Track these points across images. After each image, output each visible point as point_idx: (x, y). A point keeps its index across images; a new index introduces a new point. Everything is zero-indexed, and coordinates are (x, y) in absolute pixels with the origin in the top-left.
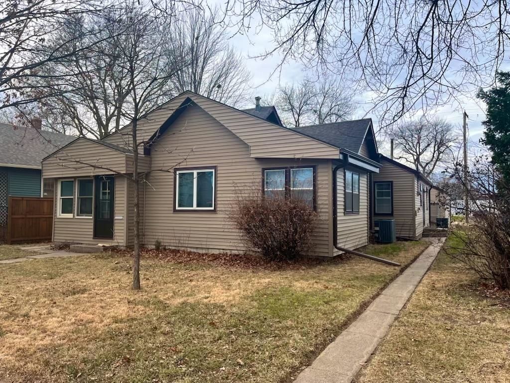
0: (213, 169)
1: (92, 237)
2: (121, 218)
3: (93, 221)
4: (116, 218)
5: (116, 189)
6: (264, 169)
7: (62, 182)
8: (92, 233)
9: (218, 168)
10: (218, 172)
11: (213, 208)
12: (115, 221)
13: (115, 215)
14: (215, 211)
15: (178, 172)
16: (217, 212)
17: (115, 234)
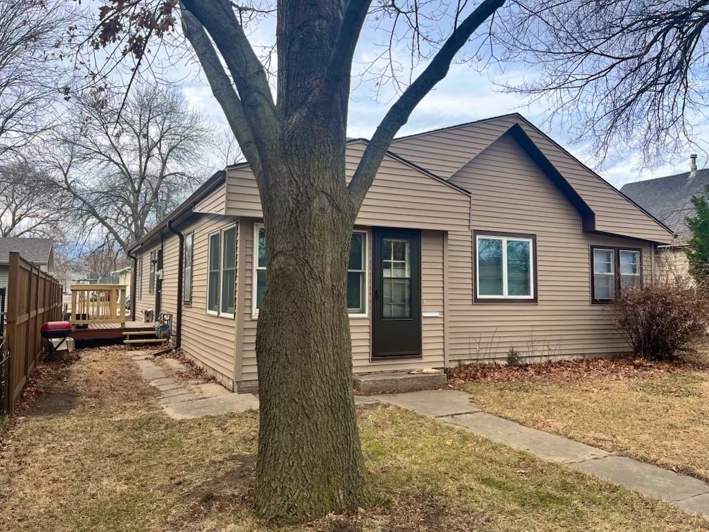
0: (531, 238)
1: (369, 356)
2: (438, 315)
3: (368, 323)
4: (425, 314)
5: (424, 260)
6: (592, 247)
9: (538, 238)
10: (538, 244)
11: (531, 297)
12: (424, 321)
13: (423, 308)
14: (535, 300)
15: (478, 237)
16: (539, 303)
17: (424, 347)
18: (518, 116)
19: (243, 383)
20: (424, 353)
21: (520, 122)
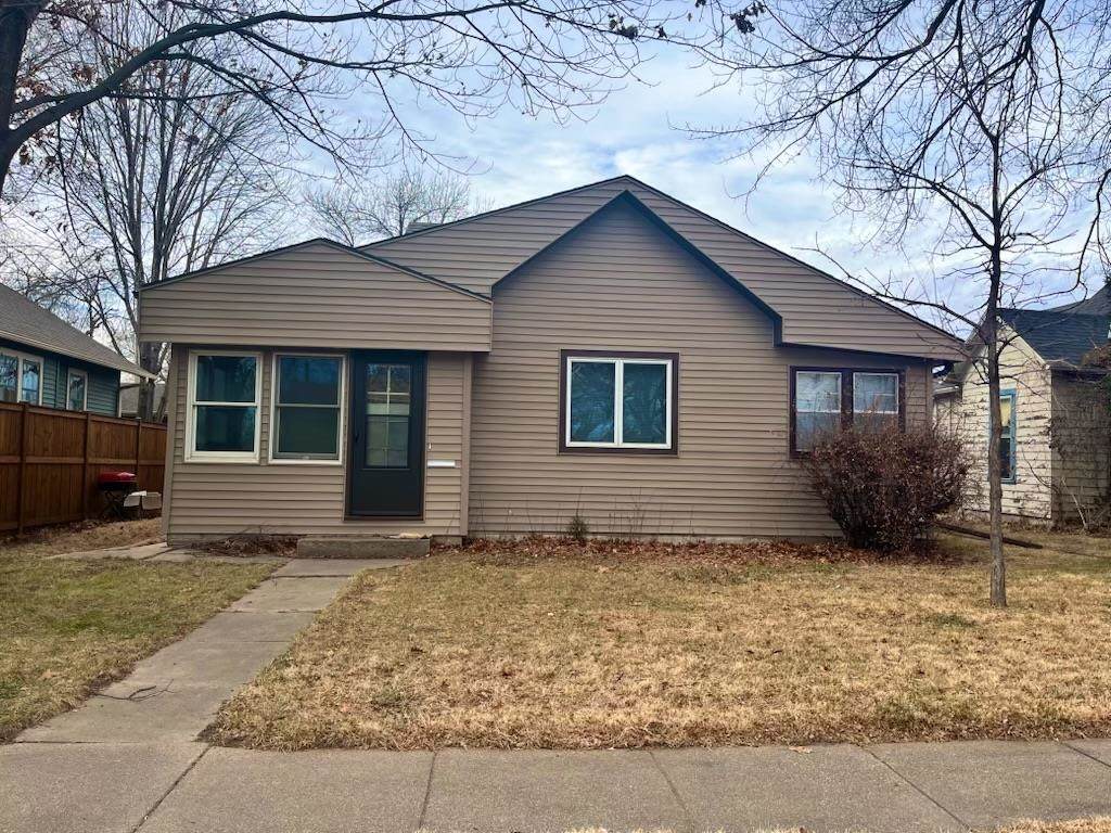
0: (669, 359)
1: (341, 515)
2: (452, 464)
3: (343, 472)
4: (430, 464)
5: (431, 390)
6: (794, 370)
7: (201, 359)
8: (341, 506)
9: (681, 359)
10: (681, 367)
11: (668, 445)
12: (428, 473)
13: (428, 456)
14: (673, 451)
15: (570, 361)
16: (680, 455)
17: (427, 506)
18: (627, 179)
19: (174, 536)
20: (427, 515)
21: (631, 188)
